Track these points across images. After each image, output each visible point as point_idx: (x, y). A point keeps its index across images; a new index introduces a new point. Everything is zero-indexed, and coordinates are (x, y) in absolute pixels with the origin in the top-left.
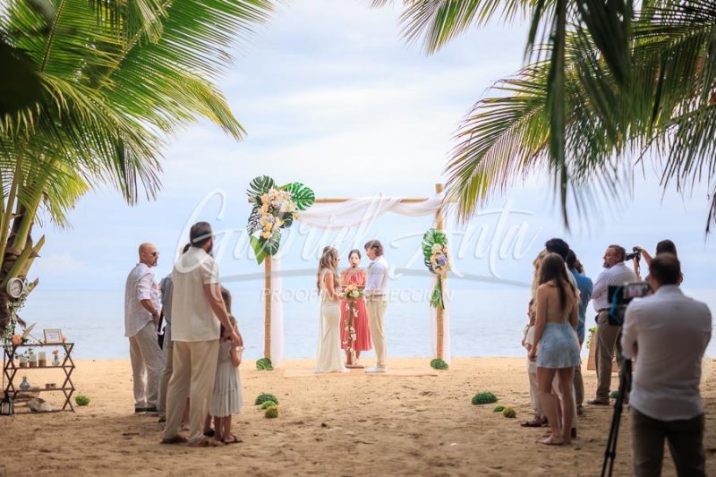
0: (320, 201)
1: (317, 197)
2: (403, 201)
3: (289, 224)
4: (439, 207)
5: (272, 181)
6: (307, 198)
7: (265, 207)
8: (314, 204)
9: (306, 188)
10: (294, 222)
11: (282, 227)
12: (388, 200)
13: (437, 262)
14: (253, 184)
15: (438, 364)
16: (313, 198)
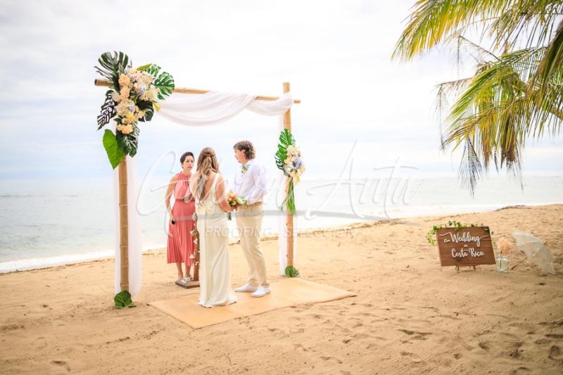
0: (179, 91)
1: (176, 87)
2: (258, 98)
3: (149, 116)
4: (288, 107)
5: (127, 58)
6: (167, 85)
7: (125, 91)
8: (174, 94)
9: (164, 73)
10: (155, 114)
11: (141, 120)
12: (246, 95)
13: (294, 164)
14: (102, 60)
15: (291, 272)
16: (173, 86)
